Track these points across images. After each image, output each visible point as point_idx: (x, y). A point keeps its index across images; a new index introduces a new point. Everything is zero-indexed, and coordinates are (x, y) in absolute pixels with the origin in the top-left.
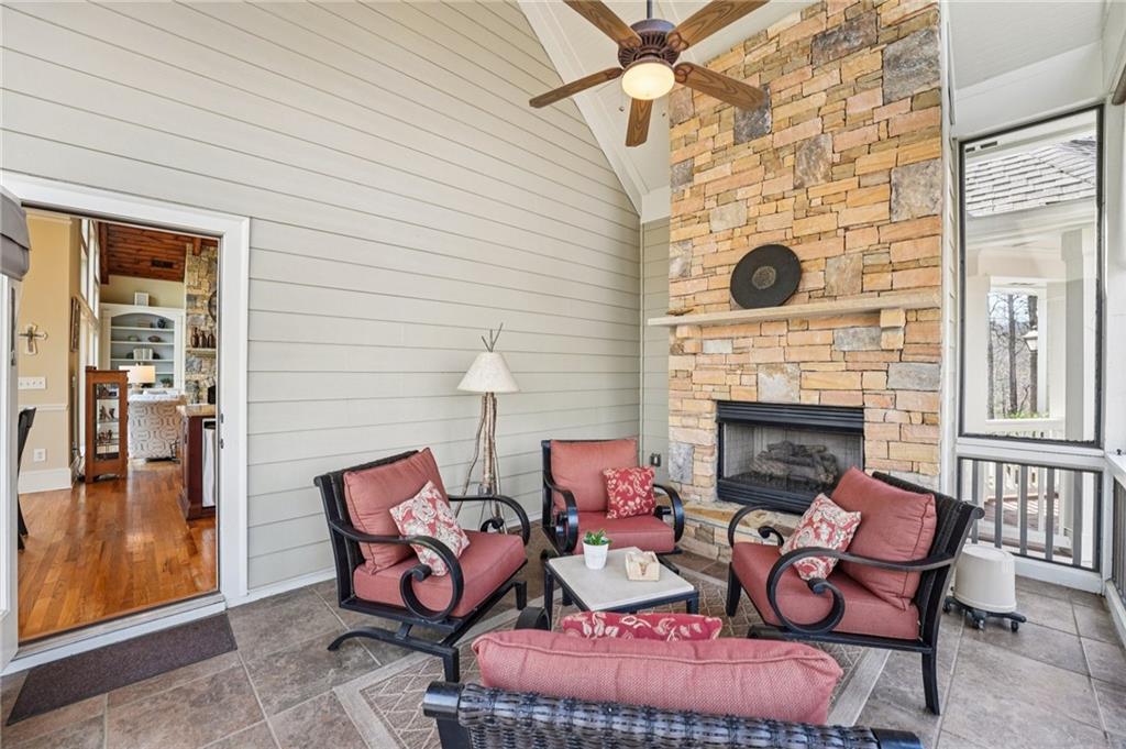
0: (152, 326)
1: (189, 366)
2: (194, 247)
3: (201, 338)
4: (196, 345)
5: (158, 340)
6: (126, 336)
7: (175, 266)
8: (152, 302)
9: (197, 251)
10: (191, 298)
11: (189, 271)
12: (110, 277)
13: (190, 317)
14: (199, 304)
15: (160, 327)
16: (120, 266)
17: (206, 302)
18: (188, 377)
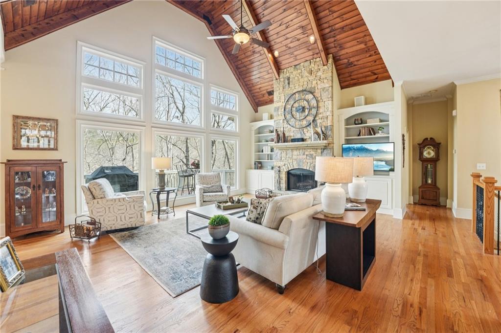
0: (271, 132)
1: (276, 155)
5: (273, 140)
6: (263, 139)
13: (276, 122)
14: (279, 113)
16: (259, 101)
17: (283, 110)
18: (275, 164)
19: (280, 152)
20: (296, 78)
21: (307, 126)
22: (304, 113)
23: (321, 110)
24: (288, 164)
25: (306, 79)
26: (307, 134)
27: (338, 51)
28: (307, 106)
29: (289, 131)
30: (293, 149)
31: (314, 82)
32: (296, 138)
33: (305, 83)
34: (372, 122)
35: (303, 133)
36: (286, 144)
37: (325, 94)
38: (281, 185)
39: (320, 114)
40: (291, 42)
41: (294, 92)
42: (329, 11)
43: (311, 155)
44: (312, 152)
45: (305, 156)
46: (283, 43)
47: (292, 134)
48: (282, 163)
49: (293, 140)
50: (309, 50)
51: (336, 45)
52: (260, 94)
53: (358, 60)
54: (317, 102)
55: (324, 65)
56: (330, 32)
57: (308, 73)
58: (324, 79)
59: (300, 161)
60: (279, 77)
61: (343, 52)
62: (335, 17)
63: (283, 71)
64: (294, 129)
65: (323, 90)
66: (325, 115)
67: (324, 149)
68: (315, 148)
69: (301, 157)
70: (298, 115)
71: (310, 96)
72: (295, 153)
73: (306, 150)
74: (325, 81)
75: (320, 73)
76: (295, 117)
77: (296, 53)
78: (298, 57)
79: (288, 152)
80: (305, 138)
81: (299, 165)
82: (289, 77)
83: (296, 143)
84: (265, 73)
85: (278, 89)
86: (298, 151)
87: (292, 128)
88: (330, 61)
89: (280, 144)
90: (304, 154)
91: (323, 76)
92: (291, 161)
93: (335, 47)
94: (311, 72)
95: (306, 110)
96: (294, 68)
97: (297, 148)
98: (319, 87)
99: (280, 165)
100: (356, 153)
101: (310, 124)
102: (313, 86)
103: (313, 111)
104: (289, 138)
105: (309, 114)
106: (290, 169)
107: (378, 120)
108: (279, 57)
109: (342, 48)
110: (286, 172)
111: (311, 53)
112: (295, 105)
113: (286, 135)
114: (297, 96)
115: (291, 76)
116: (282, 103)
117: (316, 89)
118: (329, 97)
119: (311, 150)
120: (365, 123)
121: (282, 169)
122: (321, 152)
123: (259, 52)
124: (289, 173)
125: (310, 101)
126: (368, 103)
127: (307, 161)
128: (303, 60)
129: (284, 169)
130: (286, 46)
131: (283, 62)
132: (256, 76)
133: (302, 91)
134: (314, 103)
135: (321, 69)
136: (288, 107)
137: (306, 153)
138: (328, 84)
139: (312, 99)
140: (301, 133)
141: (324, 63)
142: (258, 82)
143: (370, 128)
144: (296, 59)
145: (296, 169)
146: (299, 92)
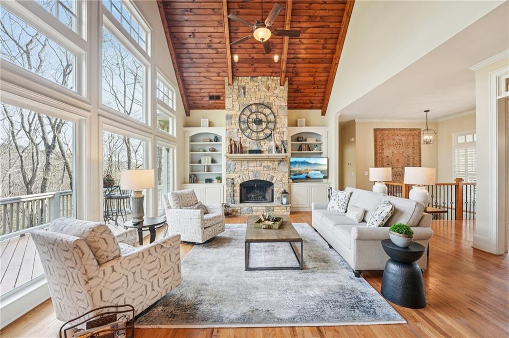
0: (211, 141)
1: (228, 167)
2: (228, 80)
3: (233, 146)
4: (231, 152)
5: (214, 150)
6: (198, 148)
7: (222, 98)
8: (211, 125)
9: (231, 82)
10: (229, 117)
11: (227, 98)
12: (191, 111)
13: (228, 131)
14: (233, 122)
15: (215, 141)
16: (194, 103)
17: (237, 119)
18: (228, 176)
19: (233, 163)
20: (253, 90)
21: (265, 138)
22: (261, 126)
23: (278, 126)
24: (244, 176)
25: (263, 93)
26: (264, 147)
27: (294, 76)
28: (264, 119)
29: (245, 141)
30: (249, 160)
31: (272, 98)
32: (253, 149)
33: (263, 97)
34: (311, 141)
35: (259, 145)
36: (243, 155)
37: (281, 112)
38: (235, 198)
39: (277, 128)
40: (256, 53)
41: (251, 103)
42: (300, 41)
43: (268, 166)
44: (269, 164)
45: (262, 168)
46: (248, 50)
47: (248, 145)
48: (236, 175)
49: (251, 152)
50: (271, 67)
51: (294, 71)
52: (199, 95)
53: (304, 89)
54: (275, 118)
55: (280, 85)
56: (294, 58)
57: (266, 88)
58: (280, 98)
59: (257, 173)
60: (233, 83)
61: (297, 79)
62: (302, 47)
63: (237, 78)
64: (251, 140)
65: (280, 108)
66: (281, 130)
67: (281, 161)
68: (272, 160)
69: (258, 168)
70: (254, 127)
71: (268, 111)
72: (251, 164)
73: (263, 162)
74: (282, 100)
75: (276, 92)
76: (251, 128)
77: (256, 65)
78: (257, 70)
79: (243, 163)
80: (262, 150)
81: (256, 176)
82: (245, 87)
83: (254, 155)
84: (215, 74)
85: (231, 96)
86: (255, 163)
87: (247, 139)
88: (286, 83)
89: (232, 155)
90: (261, 166)
91: (280, 95)
92: (247, 172)
93: (292, 72)
94: (268, 88)
95: (263, 123)
96: (251, 79)
97: (256, 160)
98: (276, 104)
99: (233, 177)
100: (301, 165)
101: (268, 137)
102: (270, 102)
103: (271, 125)
104: (244, 150)
105: (266, 128)
106: (245, 180)
107: (315, 139)
108: (237, 63)
109: (297, 74)
110: (240, 184)
111: (271, 70)
112: (251, 117)
113: (243, 146)
114: (254, 108)
115: (247, 86)
116: (236, 112)
117: (273, 105)
118: (286, 114)
119: (269, 162)
120: (306, 141)
121: (235, 181)
122: (278, 164)
123: (216, 49)
124: (241, 185)
125: (268, 115)
126: (307, 125)
127: (264, 172)
128: (261, 74)
129: (239, 181)
130: (249, 54)
131: (241, 70)
132: (201, 75)
133: (260, 104)
134: (271, 118)
135: (278, 88)
136: (244, 117)
137: (263, 165)
138: (284, 103)
139: (270, 114)
140: (257, 145)
141: (282, 84)
142: (201, 81)
143: (308, 145)
144: (255, 71)
145: (253, 180)
146: (255, 104)
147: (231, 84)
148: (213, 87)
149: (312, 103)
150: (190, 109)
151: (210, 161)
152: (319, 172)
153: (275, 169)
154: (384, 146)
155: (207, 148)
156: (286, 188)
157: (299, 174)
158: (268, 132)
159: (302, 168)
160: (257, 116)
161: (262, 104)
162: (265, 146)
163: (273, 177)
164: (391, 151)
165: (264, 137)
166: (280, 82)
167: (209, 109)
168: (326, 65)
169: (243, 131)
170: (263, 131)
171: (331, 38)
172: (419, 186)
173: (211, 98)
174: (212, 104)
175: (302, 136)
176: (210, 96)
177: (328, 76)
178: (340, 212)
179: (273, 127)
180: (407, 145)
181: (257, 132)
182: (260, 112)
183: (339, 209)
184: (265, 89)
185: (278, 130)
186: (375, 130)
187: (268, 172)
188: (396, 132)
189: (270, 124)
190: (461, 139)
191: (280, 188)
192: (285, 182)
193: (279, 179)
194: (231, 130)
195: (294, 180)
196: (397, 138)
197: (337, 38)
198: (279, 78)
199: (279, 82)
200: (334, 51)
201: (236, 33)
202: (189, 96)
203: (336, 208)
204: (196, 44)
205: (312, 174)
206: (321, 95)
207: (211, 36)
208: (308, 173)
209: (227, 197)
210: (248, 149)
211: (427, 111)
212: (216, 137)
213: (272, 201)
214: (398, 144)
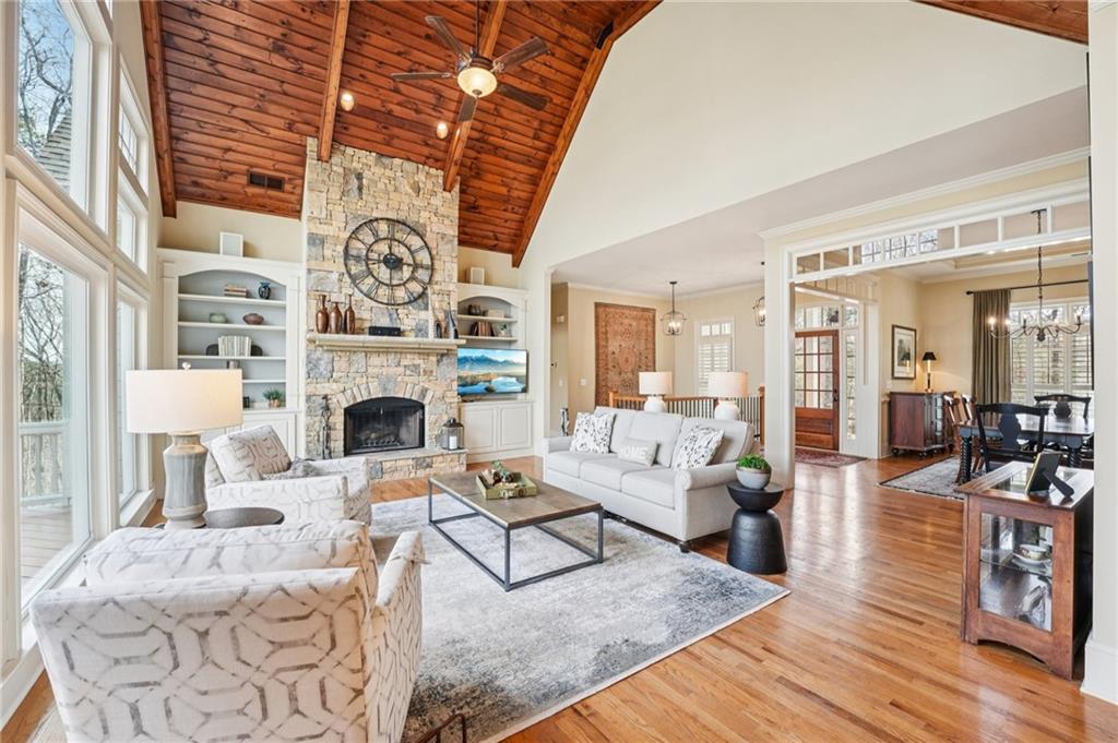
0: (248, 295)
1: (312, 366)
2: (319, 146)
4: (325, 328)
5: (260, 321)
6: (206, 311)
7: (288, 187)
8: (248, 251)
9: (325, 154)
10: (316, 240)
11: (311, 190)
12: (180, 205)
13: (314, 275)
14: (328, 253)
15: (261, 297)
16: (195, 184)
17: (341, 248)
18: (311, 389)
19: (327, 356)
20: (381, 185)
21: (410, 302)
22: (400, 273)
23: (437, 277)
24: (355, 389)
25: (406, 199)
26: (406, 321)
27: (472, 176)
28: (407, 258)
29: (360, 304)
30: (368, 351)
31: (425, 215)
33: (405, 207)
34: (495, 316)
35: (395, 316)
36: (357, 337)
37: (446, 247)
38: (332, 444)
39: (436, 283)
40: (399, 104)
41: (375, 214)
42: (495, 109)
43: (414, 365)
44: (417, 362)
45: (401, 370)
46: (381, 91)
47: (366, 315)
48: (334, 386)
49: (374, 331)
50: (427, 145)
51: (473, 166)
52: (217, 164)
53: (488, 208)
54: (432, 259)
55: (444, 190)
56: (480, 141)
57: (411, 187)
58: (444, 216)
59: (389, 381)
60: (330, 157)
61: (476, 183)
62: (497, 123)
63: (342, 148)
64: (374, 304)
65: (442, 238)
66: (443, 287)
67: (443, 355)
68: (423, 352)
69: (393, 370)
70: (383, 272)
71: (415, 242)
72: (375, 360)
73: (403, 356)
74: (446, 222)
75: (436, 201)
76: (375, 274)
77: (396, 131)
78: (395, 142)
79: (354, 357)
80: (402, 328)
81: (385, 389)
82: (360, 174)
83: (385, 338)
84: (281, 123)
85: (324, 188)
86: (383, 357)
87: (365, 298)
88: (457, 188)
89: (327, 336)
90: (399, 365)
91: (442, 210)
92: (364, 380)
93: (470, 168)
94: (418, 190)
95: (405, 267)
96: (376, 160)
97: (386, 351)
98: (435, 229)
99: (327, 392)
100: (476, 366)
101: (415, 300)
102: (421, 221)
103: (423, 275)
104: (357, 325)
105: (412, 278)
106: (359, 400)
107: (503, 313)
108: (351, 112)
109: (478, 176)
110: (346, 410)
111: (426, 151)
112: (375, 247)
113: (357, 316)
114: (383, 228)
115: (367, 174)
116: (337, 230)
117: (428, 229)
118: (454, 255)
119: (416, 356)
120: (484, 314)
121: (333, 403)
122: (438, 361)
123: (297, 60)
124: (348, 412)
125: (417, 251)
126: (487, 282)
127: (406, 379)
128: (403, 154)
129: (341, 402)
130: (383, 101)
131: (353, 130)
132: (236, 112)
133: (398, 222)
134: (424, 257)
135: (439, 195)
136: (358, 247)
137: (405, 362)
138: (453, 231)
139: (421, 248)
140: (390, 315)
141: (448, 187)
142: (231, 130)
143: (490, 324)
144: (388, 144)
145: (378, 399)
146: (388, 219)
147: (325, 157)
148: (269, 153)
149: (497, 239)
150: (177, 198)
151: (247, 349)
152: (514, 380)
153: (431, 372)
154: (609, 336)
155: (238, 314)
156: (454, 414)
157: (472, 384)
158: (416, 288)
159: (479, 371)
160: (390, 248)
161: (404, 224)
162: (408, 319)
163: (427, 390)
164: (617, 344)
165: (407, 300)
166: (445, 183)
167: (241, 208)
168: (534, 171)
169: (353, 278)
170: (404, 284)
171: (551, 123)
172: (727, 399)
173: (254, 180)
174: (254, 196)
175: (477, 303)
176: (251, 175)
177: (534, 193)
178: (599, 452)
179: (427, 279)
180: (638, 333)
181: (391, 286)
182: (399, 242)
183: (598, 448)
184: (410, 191)
185: (436, 287)
186: (597, 305)
187: (415, 379)
188: (625, 311)
189: (420, 271)
190: (705, 331)
191: (441, 414)
192: (452, 400)
193: (439, 394)
194: (322, 274)
195: (465, 397)
196: (626, 321)
197: (561, 127)
198: (440, 173)
199: (441, 181)
200: (550, 149)
201: (359, 43)
202: (183, 161)
203: (592, 446)
204: (238, 27)
205: (498, 382)
206: (514, 225)
207: (289, 23)
208: (490, 381)
209: (308, 443)
210: (367, 325)
211: (673, 283)
212: (266, 286)
213: (422, 444)
214: (627, 333)
